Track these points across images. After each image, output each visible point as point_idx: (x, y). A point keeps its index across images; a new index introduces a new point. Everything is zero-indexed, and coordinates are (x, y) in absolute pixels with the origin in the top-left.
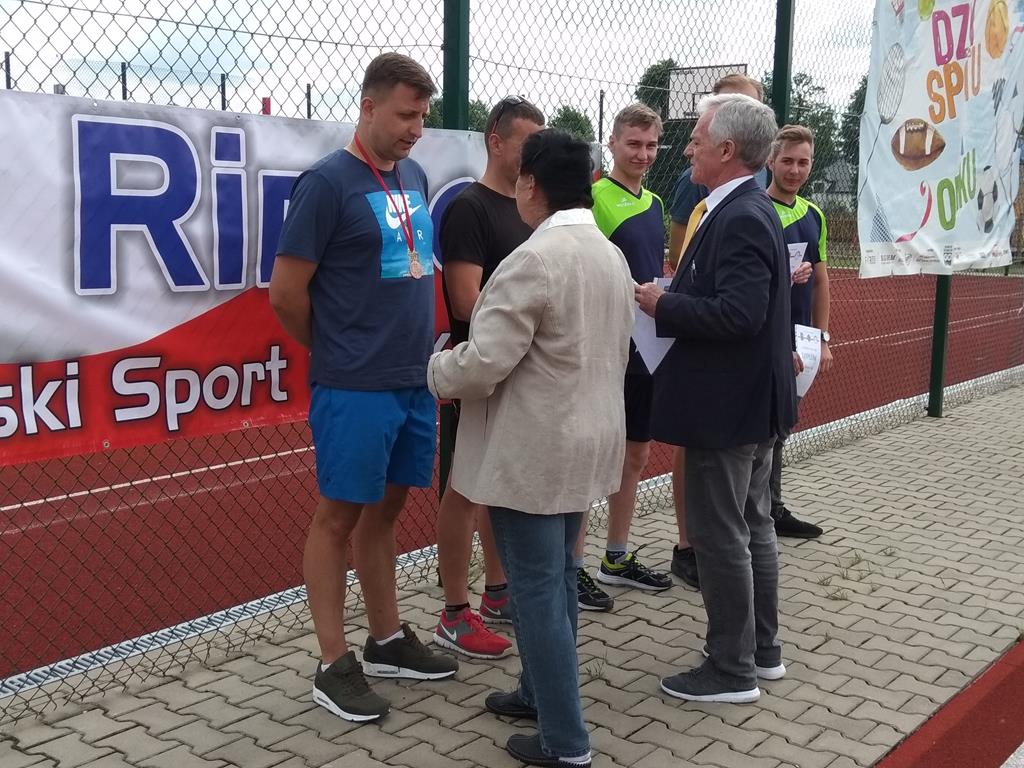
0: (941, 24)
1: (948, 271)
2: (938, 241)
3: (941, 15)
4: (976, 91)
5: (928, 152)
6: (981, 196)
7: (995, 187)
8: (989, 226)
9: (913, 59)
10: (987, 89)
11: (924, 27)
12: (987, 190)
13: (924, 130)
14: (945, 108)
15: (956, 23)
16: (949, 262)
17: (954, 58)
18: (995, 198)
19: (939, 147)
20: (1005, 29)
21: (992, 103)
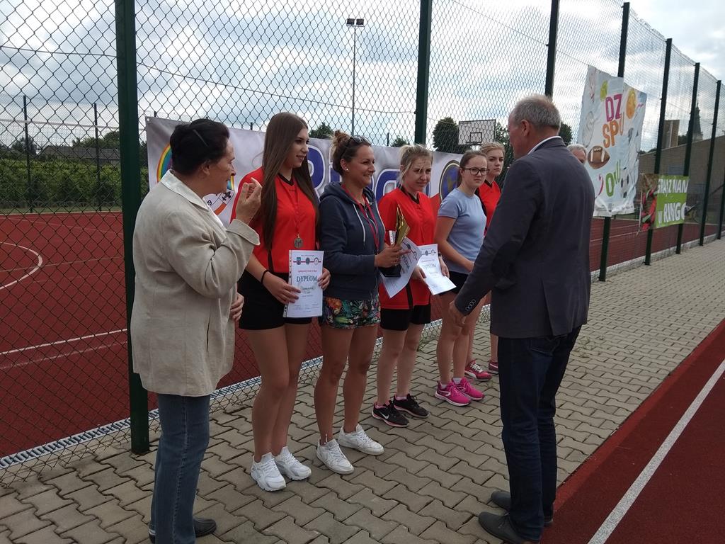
0: (609, 103)
1: (610, 215)
2: (605, 201)
3: (609, 99)
4: (622, 133)
5: (602, 161)
6: (622, 181)
7: (628, 177)
8: (625, 195)
9: (597, 119)
10: (626, 132)
11: (602, 104)
12: (625, 179)
13: (601, 151)
14: (610, 141)
15: (616, 102)
16: (610, 211)
17: (614, 119)
18: (628, 182)
19: (607, 159)
20: (634, 105)
21: (628, 139)
